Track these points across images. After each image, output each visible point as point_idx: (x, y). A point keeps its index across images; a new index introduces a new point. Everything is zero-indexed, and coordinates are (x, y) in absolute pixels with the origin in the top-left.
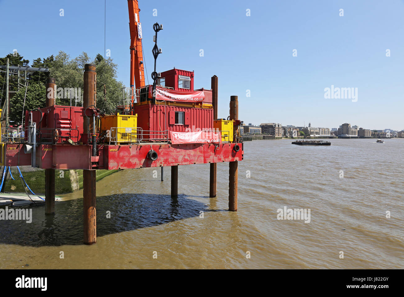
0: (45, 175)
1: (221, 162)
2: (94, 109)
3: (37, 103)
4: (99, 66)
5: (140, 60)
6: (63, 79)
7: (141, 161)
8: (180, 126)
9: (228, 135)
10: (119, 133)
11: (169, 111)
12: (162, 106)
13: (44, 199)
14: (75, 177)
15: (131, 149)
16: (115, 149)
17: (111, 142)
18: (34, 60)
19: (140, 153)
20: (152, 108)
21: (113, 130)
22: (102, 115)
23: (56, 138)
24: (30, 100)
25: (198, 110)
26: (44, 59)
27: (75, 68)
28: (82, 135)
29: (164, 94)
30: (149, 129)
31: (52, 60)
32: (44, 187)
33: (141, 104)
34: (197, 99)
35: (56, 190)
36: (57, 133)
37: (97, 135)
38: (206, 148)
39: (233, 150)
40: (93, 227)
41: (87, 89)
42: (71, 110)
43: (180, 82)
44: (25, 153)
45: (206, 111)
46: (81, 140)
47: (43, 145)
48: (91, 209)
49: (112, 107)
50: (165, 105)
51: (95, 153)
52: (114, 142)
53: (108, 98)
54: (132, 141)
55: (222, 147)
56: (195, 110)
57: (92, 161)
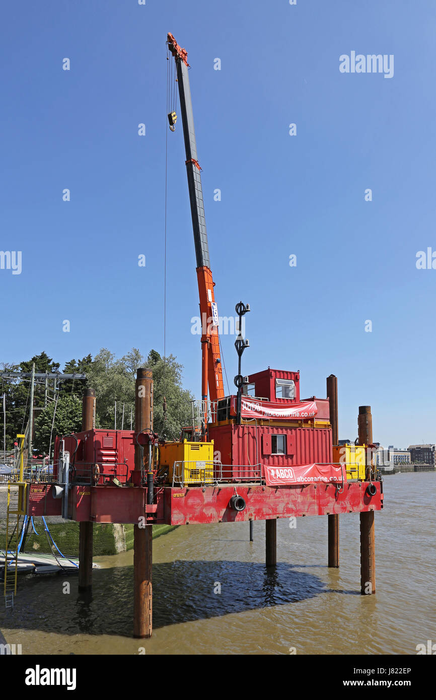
0: (80, 529)
1: (346, 512)
2: (150, 434)
3: (70, 424)
4: (155, 367)
5: (216, 358)
6: (106, 388)
7: (219, 511)
8: (280, 457)
9: (357, 470)
10: (187, 469)
11: (262, 435)
12: (252, 427)
13: (78, 565)
14: (120, 533)
15: (204, 494)
16: (180, 494)
17: (175, 483)
18: (67, 363)
19: (218, 500)
20: (236, 431)
21: (177, 465)
22: (162, 442)
23: (96, 477)
24: (60, 420)
25: (307, 432)
26: (79, 361)
27: (122, 372)
28: (133, 472)
29: (254, 409)
30: (232, 462)
31: (90, 361)
32: (78, 546)
33: (219, 424)
34: (306, 415)
35: (94, 552)
36: (97, 469)
37: (154, 472)
38: (321, 490)
39: (366, 493)
40: (148, 613)
41: (140, 404)
42: (116, 436)
43: (278, 389)
44: (54, 498)
45: (319, 432)
46: (131, 480)
47: (78, 487)
48: (145, 584)
49: (175, 427)
50: (256, 426)
51: (151, 500)
52: (180, 484)
53: (169, 414)
54: (207, 481)
55: (348, 489)
56: (303, 432)
57: (146, 512)
